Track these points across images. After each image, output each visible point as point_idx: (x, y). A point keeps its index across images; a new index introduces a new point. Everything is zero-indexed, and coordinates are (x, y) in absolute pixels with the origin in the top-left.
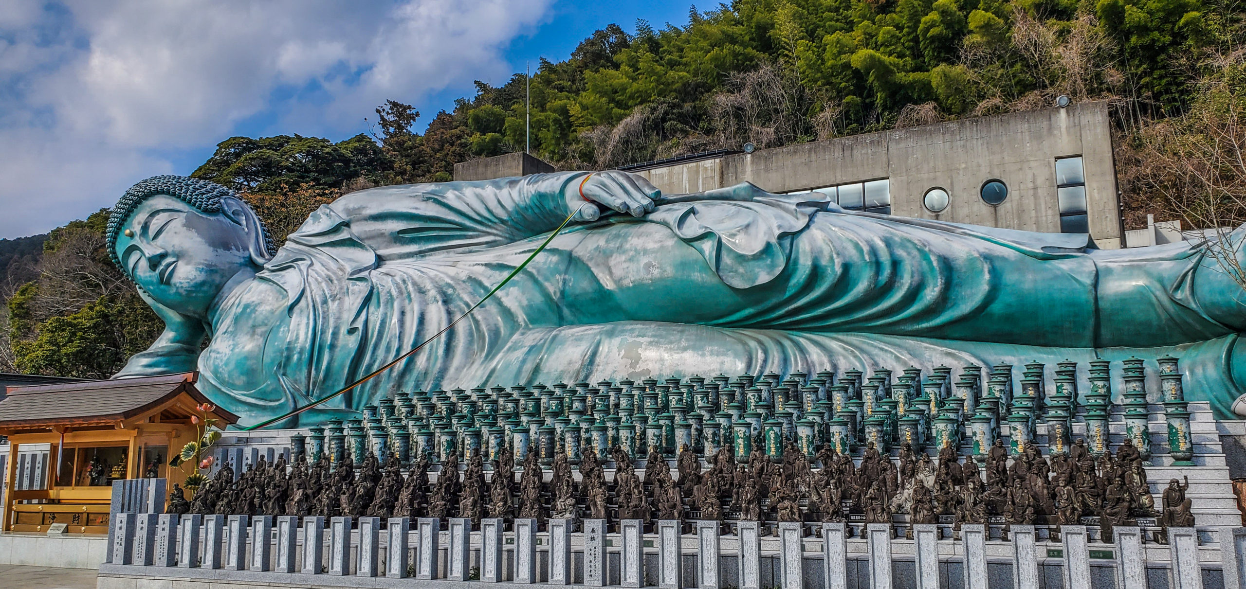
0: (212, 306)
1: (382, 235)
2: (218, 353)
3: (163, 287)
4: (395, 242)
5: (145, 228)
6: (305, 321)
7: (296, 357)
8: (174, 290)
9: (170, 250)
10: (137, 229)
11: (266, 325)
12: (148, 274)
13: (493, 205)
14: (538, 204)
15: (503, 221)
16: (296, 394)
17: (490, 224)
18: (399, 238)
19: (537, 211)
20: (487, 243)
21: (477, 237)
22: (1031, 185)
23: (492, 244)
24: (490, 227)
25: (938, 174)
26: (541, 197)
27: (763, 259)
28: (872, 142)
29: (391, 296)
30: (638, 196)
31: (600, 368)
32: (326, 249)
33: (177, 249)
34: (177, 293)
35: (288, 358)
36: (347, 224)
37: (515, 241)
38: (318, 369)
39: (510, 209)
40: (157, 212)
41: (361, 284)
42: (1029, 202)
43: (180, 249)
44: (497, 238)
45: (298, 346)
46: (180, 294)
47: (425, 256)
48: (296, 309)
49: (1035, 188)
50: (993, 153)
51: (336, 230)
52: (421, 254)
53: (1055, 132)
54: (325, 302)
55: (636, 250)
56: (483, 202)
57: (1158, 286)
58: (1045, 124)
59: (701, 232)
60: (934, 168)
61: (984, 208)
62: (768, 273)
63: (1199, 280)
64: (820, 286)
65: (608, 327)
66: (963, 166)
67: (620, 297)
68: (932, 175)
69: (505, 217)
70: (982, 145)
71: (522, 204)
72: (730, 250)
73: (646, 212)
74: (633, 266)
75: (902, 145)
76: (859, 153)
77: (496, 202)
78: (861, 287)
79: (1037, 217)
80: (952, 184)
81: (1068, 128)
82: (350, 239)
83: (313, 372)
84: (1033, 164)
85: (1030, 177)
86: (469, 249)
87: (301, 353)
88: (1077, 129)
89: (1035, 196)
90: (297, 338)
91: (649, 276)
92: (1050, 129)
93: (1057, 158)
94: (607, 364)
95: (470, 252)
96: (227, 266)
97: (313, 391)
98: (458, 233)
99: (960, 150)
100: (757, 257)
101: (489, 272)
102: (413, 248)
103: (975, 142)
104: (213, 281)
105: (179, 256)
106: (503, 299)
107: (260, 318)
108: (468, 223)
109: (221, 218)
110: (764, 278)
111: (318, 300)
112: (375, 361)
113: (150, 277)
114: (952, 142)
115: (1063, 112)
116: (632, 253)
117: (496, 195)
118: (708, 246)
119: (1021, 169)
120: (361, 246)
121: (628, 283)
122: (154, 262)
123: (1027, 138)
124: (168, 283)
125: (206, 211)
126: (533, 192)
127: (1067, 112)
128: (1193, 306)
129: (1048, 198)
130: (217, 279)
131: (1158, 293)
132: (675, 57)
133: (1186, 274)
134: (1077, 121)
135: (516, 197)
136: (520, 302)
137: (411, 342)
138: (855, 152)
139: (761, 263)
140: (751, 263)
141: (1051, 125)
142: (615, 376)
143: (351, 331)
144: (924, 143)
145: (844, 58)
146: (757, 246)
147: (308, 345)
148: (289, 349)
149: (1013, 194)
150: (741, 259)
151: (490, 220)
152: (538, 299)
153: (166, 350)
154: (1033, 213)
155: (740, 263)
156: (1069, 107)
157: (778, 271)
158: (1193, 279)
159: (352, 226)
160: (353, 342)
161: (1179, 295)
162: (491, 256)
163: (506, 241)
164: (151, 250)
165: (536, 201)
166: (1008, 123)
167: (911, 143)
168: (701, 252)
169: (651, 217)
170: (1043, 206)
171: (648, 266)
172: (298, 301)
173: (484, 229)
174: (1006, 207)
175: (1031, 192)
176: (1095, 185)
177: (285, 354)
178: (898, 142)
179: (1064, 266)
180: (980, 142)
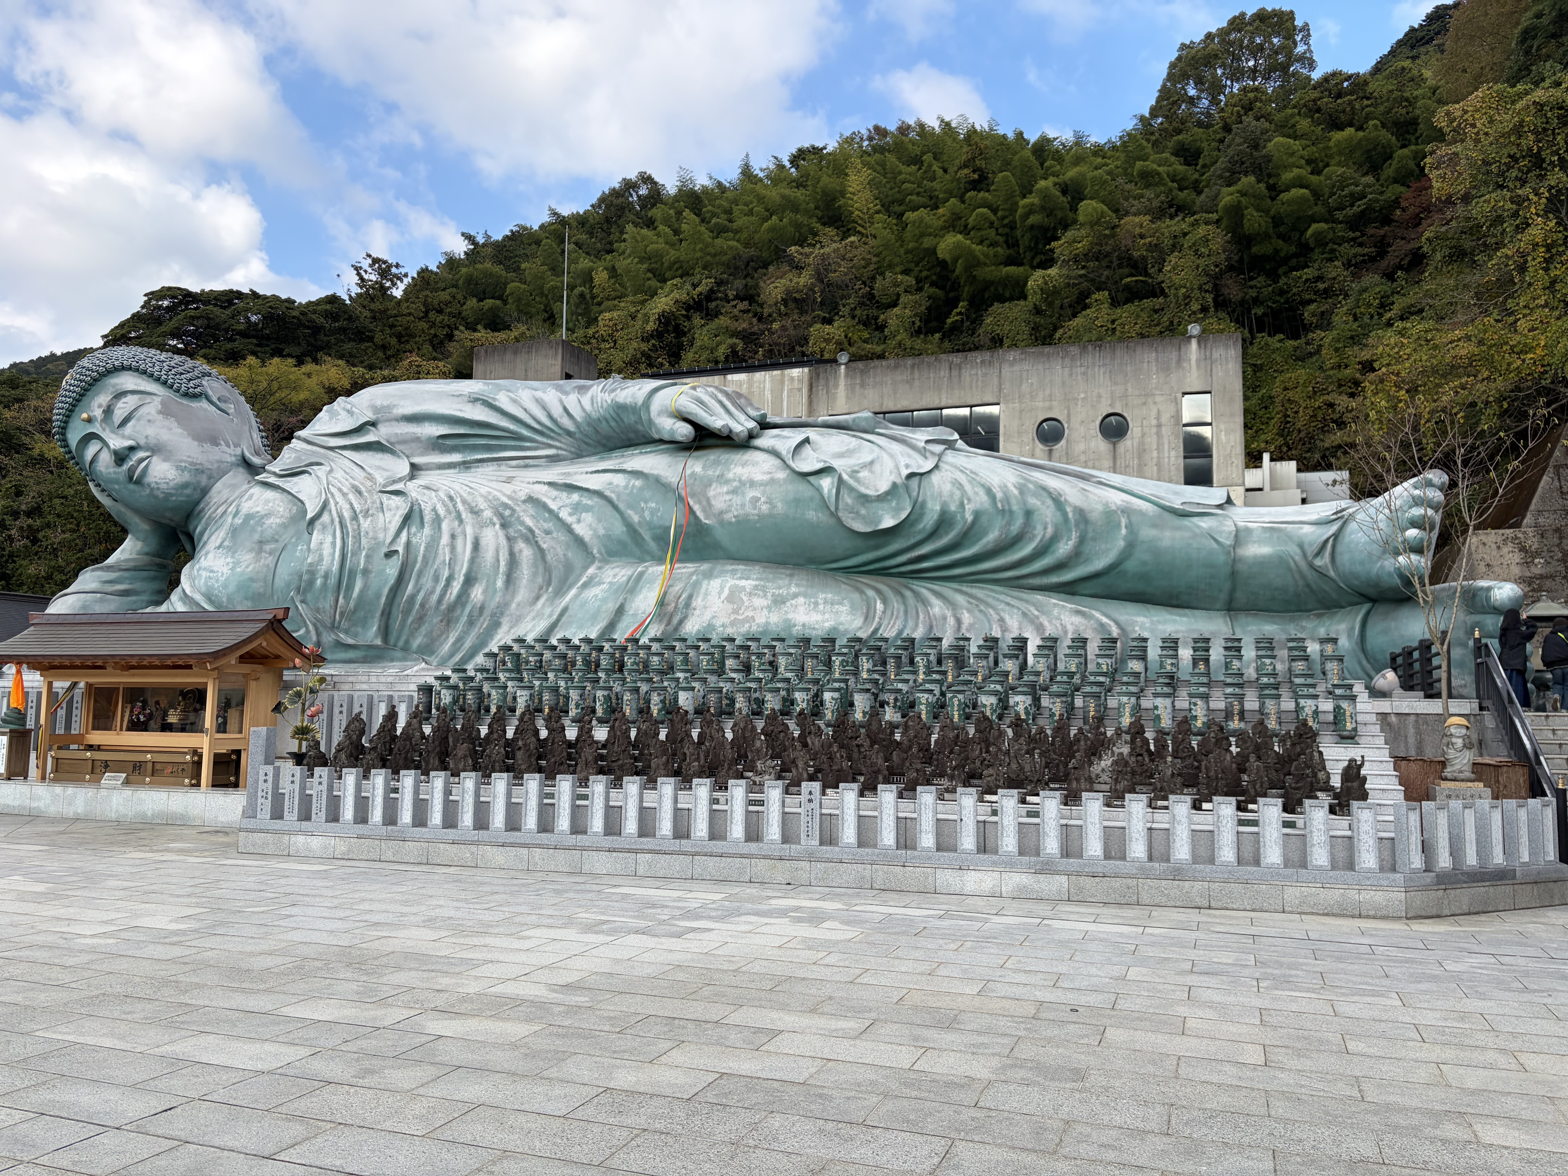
0: (196, 512)
1: (417, 439)
2: (212, 571)
3: (131, 486)
4: (433, 449)
5: (108, 411)
6: (329, 539)
7: (319, 582)
8: (148, 491)
9: (142, 442)
10: (98, 413)
11: (277, 541)
12: (112, 470)
13: (557, 412)
14: (615, 416)
15: (569, 433)
16: (319, 625)
17: (552, 434)
18: (440, 444)
19: (613, 424)
20: (547, 457)
21: (536, 449)
22: (1154, 422)
23: (553, 459)
24: (552, 438)
25: (1055, 403)
26: (620, 408)
27: (888, 501)
28: (982, 362)
29: (437, 515)
30: (742, 417)
31: (697, 612)
32: (346, 453)
33: (152, 441)
34: (152, 495)
35: (311, 582)
36: (373, 424)
37: (582, 456)
38: (347, 597)
39: (579, 419)
40: (124, 393)
41: (396, 500)
42: (1151, 441)
43: (155, 441)
44: (560, 452)
45: (322, 569)
46: (156, 497)
47: (470, 468)
48: (318, 525)
49: (1159, 426)
50: (1116, 384)
51: (359, 430)
52: (466, 465)
53: (1185, 365)
54: (355, 518)
55: (740, 481)
56: (544, 408)
57: (1298, 550)
58: (1174, 355)
59: (819, 466)
60: (1051, 396)
61: (1101, 445)
62: (893, 517)
63: (1340, 548)
64: (947, 533)
65: (705, 566)
66: (1082, 395)
67: (720, 534)
68: (1047, 404)
69: (571, 427)
70: (1104, 373)
71: (595, 415)
72: (851, 489)
73: (751, 436)
74: (737, 500)
75: (1017, 368)
76: (967, 374)
77: (561, 410)
78: (991, 537)
79: (1159, 458)
80: (1069, 415)
81: (1198, 361)
82: (378, 443)
83: (341, 600)
84: (1158, 399)
85: (1154, 413)
86: (526, 463)
87: (326, 576)
88: (1207, 362)
89: (1159, 435)
90: (321, 559)
91: (756, 512)
92: (1179, 361)
93: (1185, 394)
94: (705, 607)
95: (526, 466)
96: (216, 465)
97: (340, 623)
98: (513, 443)
99: (1079, 377)
100: (882, 498)
101: (554, 493)
102: (456, 457)
103: (1096, 369)
104: (199, 482)
105: (155, 449)
106: (574, 526)
107: (269, 533)
108: (525, 432)
109: (204, 404)
110: (888, 522)
111: (347, 515)
112: (419, 591)
113: (115, 473)
114: (1071, 367)
115: (1194, 343)
116: (735, 484)
117: (561, 401)
118: (826, 483)
119: (1145, 403)
120: (392, 452)
121: (729, 517)
122: (120, 457)
123: (1154, 369)
124: (139, 482)
125: (186, 395)
126: (609, 402)
127: (1199, 343)
128: (1332, 573)
129: (1172, 438)
130: (204, 480)
131: (1297, 558)
132: (721, 220)
133: (1327, 541)
134: (1208, 354)
135: (588, 407)
136: (595, 530)
137: (464, 571)
138: (963, 371)
139: (885, 505)
140: (875, 505)
141: (1180, 356)
142: (714, 621)
143: (389, 554)
144: (1040, 367)
145: (927, 242)
146: (884, 486)
147: (335, 567)
148: (312, 573)
149: (1135, 431)
150: (865, 499)
151: (553, 431)
152: (619, 529)
153: (132, 564)
154: (1155, 454)
155: (863, 504)
156: (1202, 339)
157: (903, 516)
158: (1334, 547)
159: (380, 426)
160: (392, 570)
161: (1318, 562)
162: (554, 474)
163: (571, 456)
164: (117, 442)
165: (612, 412)
166: (1135, 351)
167: (1026, 366)
168: (818, 490)
169: (758, 442)
170: (1166, 447)
171: (755, 500)
172: (318, 516)
173: (545, 440)
174: (1127, 444)
175: (1154, 430)
176: (1222, 427)
177: (305, 577)
178: (1012, 364)
179: (1204, 523)
180: (1102, 370)
